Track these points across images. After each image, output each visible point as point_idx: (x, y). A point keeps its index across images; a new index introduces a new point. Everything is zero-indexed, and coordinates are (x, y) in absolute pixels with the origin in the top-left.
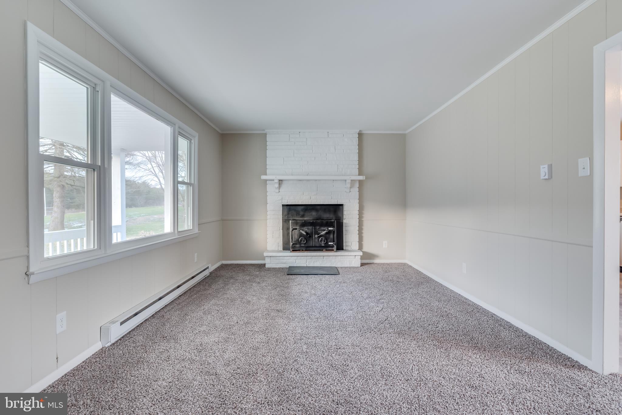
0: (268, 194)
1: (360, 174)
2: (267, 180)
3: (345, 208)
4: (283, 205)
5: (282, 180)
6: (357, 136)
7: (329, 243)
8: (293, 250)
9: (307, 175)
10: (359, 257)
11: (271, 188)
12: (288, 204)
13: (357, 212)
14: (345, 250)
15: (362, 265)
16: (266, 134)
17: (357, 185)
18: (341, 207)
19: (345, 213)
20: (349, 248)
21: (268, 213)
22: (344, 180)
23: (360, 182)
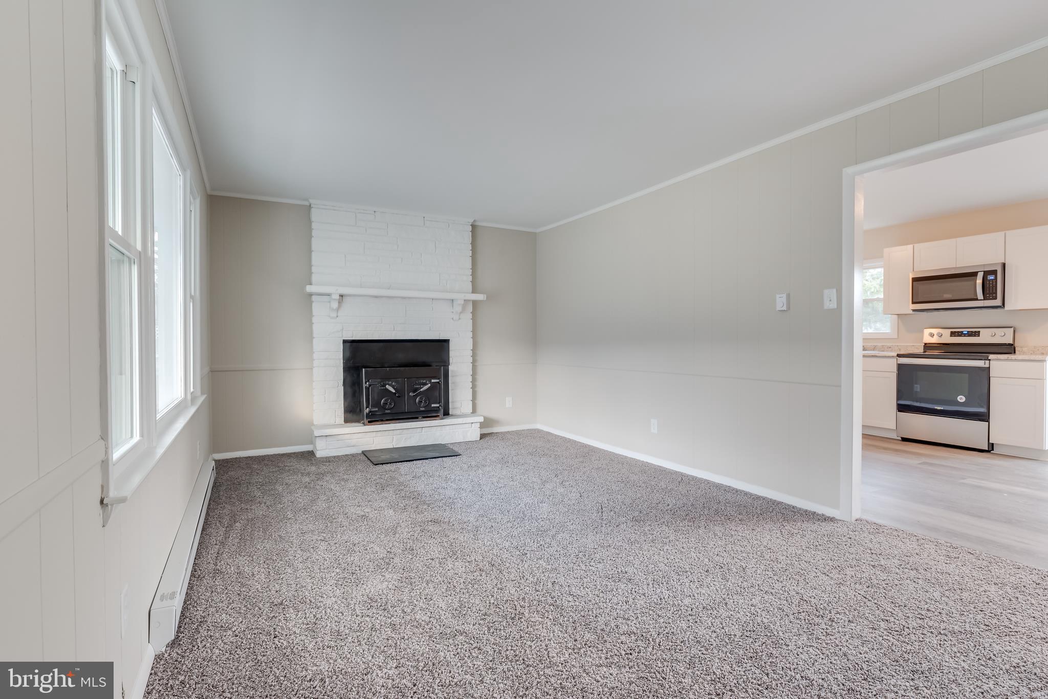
0: (314, 320)
1: (474, 291)
2: (312, 295)
3: (452, 346)
4: (345, 342)
5: (342, 296)
6: (470, 228)
7: (433, 405)
8: (369, 422)
9: (389, 289)
10: (478, 425)
11: (319, 310)
12: (354, 338)
13: (470, 353)
14: (452, 415)
15: (483, 436)
16: (310, 207)
17: (470, 308)
18: (445, 344)
19: (452, 354)
20: (457, 412)
21: (315, 356)
22: (450, 300)
23: (475, 303)
